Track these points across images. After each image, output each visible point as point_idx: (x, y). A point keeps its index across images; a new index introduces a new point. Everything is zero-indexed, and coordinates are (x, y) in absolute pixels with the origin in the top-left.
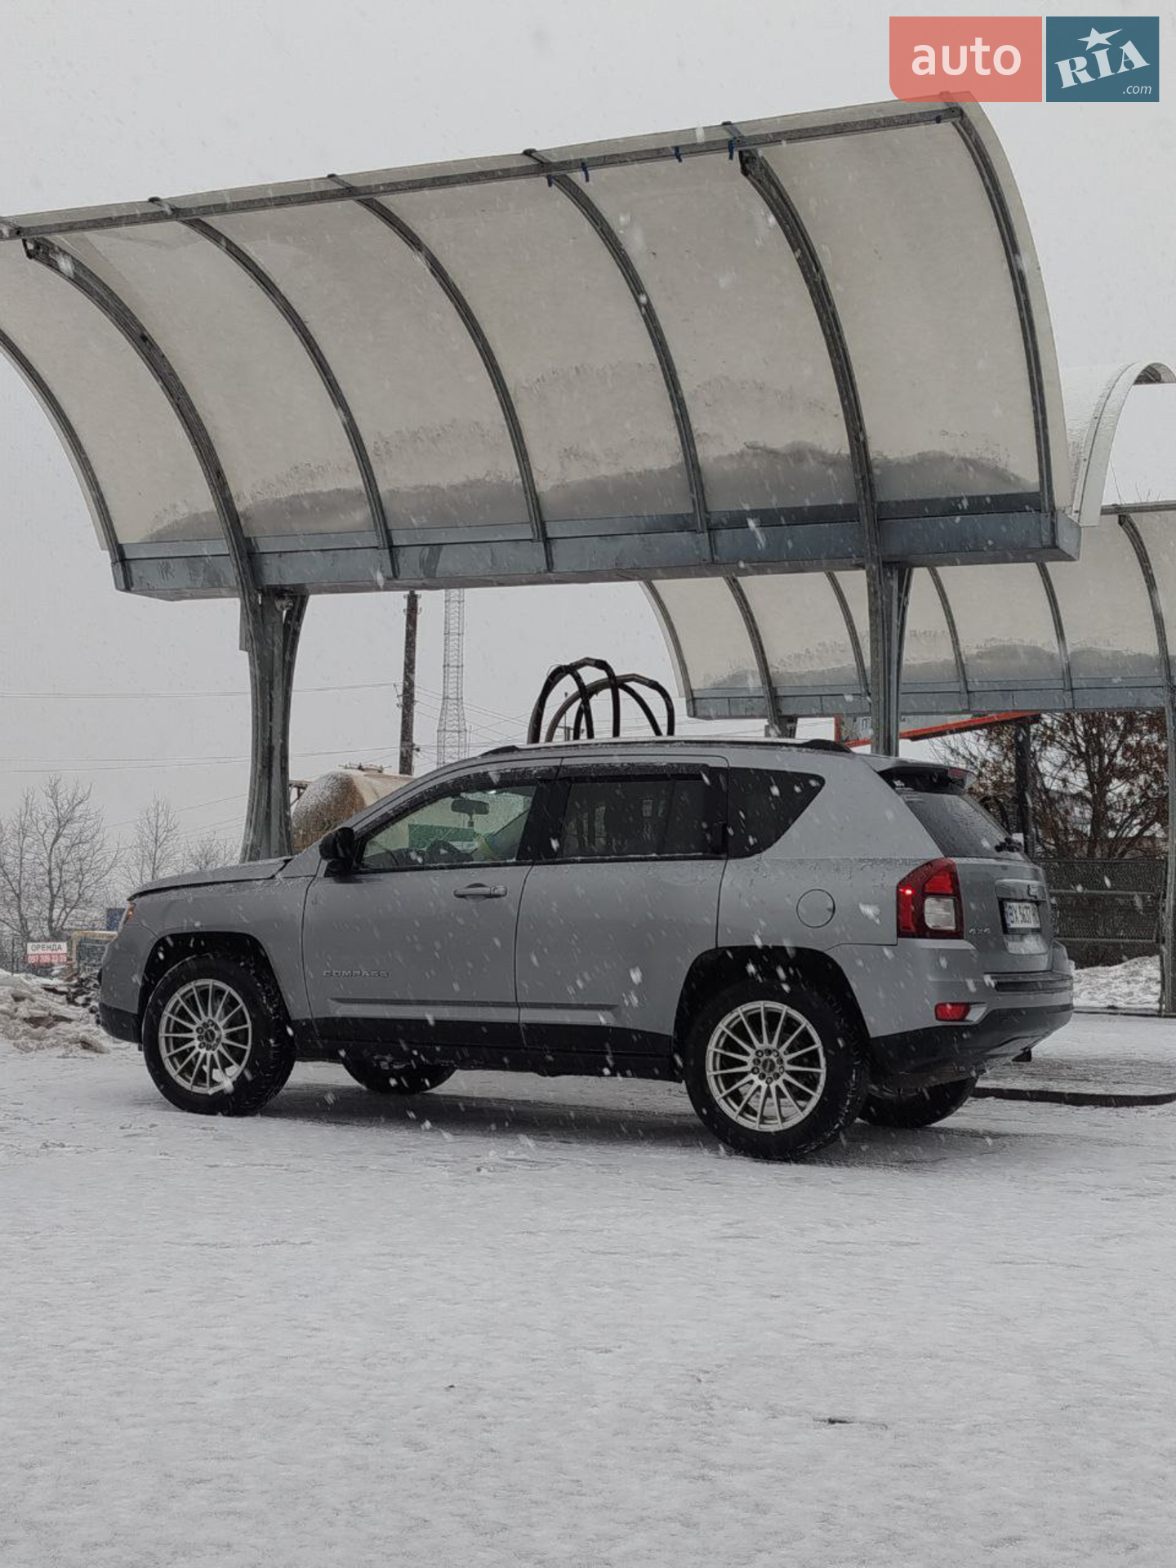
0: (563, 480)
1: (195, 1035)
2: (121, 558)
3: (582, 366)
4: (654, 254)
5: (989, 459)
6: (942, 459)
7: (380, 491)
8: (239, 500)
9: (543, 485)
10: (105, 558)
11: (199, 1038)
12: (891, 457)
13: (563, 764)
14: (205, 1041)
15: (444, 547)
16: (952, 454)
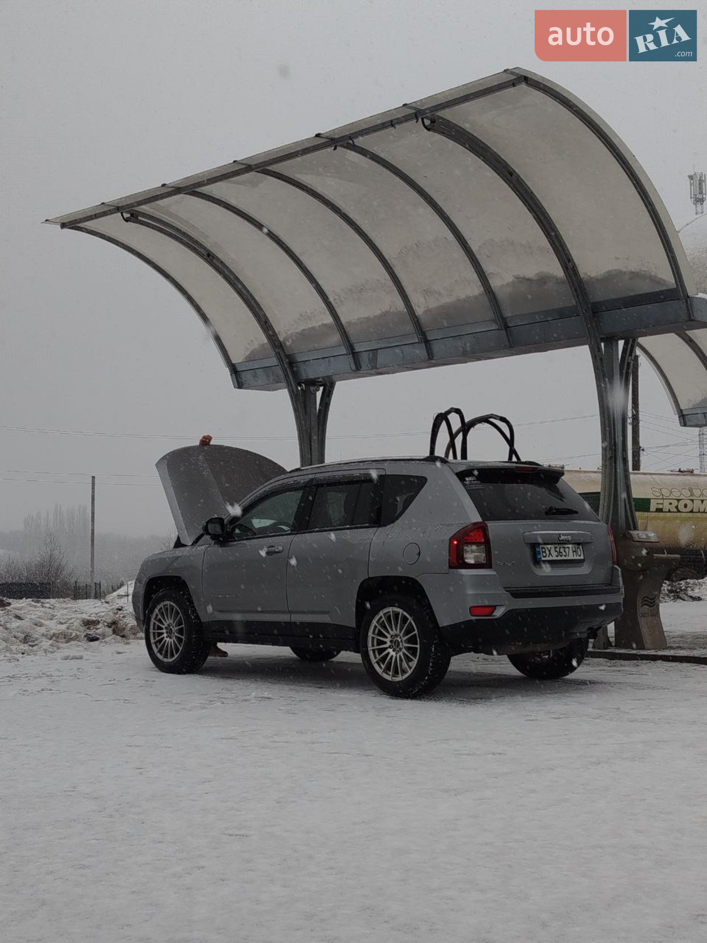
0: (427, 307)
1: (164, 631)
2: (234, 370)
3: (418, 242)
4: (425, 177)
5: (645, 271)
6: (620, 273)
7: (343, 322)
8: (280, 334)
9: (419, 311)
10: (227, 371)
11: (167, 633)
12: (592, 276)
13: (316, 477)
14: (169, 634)
15: (379, 351)
16: (624, 270)
